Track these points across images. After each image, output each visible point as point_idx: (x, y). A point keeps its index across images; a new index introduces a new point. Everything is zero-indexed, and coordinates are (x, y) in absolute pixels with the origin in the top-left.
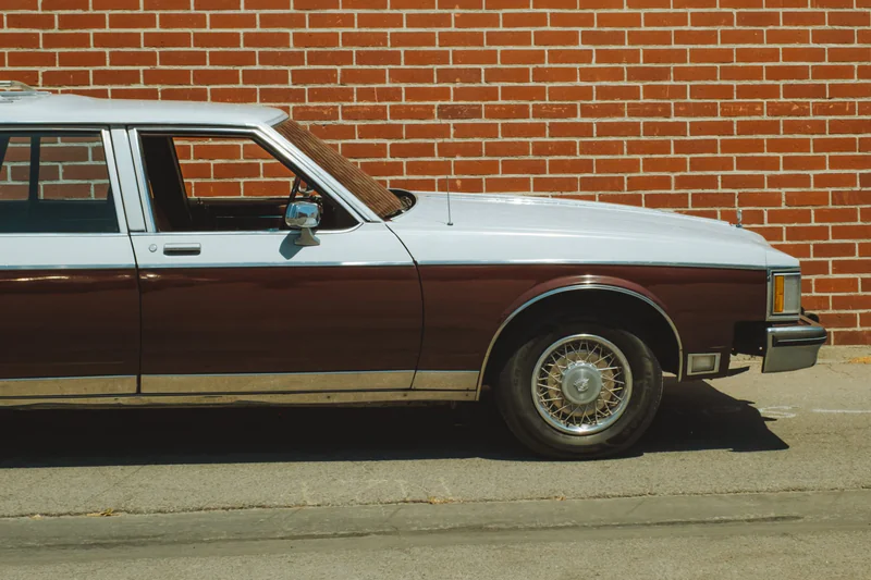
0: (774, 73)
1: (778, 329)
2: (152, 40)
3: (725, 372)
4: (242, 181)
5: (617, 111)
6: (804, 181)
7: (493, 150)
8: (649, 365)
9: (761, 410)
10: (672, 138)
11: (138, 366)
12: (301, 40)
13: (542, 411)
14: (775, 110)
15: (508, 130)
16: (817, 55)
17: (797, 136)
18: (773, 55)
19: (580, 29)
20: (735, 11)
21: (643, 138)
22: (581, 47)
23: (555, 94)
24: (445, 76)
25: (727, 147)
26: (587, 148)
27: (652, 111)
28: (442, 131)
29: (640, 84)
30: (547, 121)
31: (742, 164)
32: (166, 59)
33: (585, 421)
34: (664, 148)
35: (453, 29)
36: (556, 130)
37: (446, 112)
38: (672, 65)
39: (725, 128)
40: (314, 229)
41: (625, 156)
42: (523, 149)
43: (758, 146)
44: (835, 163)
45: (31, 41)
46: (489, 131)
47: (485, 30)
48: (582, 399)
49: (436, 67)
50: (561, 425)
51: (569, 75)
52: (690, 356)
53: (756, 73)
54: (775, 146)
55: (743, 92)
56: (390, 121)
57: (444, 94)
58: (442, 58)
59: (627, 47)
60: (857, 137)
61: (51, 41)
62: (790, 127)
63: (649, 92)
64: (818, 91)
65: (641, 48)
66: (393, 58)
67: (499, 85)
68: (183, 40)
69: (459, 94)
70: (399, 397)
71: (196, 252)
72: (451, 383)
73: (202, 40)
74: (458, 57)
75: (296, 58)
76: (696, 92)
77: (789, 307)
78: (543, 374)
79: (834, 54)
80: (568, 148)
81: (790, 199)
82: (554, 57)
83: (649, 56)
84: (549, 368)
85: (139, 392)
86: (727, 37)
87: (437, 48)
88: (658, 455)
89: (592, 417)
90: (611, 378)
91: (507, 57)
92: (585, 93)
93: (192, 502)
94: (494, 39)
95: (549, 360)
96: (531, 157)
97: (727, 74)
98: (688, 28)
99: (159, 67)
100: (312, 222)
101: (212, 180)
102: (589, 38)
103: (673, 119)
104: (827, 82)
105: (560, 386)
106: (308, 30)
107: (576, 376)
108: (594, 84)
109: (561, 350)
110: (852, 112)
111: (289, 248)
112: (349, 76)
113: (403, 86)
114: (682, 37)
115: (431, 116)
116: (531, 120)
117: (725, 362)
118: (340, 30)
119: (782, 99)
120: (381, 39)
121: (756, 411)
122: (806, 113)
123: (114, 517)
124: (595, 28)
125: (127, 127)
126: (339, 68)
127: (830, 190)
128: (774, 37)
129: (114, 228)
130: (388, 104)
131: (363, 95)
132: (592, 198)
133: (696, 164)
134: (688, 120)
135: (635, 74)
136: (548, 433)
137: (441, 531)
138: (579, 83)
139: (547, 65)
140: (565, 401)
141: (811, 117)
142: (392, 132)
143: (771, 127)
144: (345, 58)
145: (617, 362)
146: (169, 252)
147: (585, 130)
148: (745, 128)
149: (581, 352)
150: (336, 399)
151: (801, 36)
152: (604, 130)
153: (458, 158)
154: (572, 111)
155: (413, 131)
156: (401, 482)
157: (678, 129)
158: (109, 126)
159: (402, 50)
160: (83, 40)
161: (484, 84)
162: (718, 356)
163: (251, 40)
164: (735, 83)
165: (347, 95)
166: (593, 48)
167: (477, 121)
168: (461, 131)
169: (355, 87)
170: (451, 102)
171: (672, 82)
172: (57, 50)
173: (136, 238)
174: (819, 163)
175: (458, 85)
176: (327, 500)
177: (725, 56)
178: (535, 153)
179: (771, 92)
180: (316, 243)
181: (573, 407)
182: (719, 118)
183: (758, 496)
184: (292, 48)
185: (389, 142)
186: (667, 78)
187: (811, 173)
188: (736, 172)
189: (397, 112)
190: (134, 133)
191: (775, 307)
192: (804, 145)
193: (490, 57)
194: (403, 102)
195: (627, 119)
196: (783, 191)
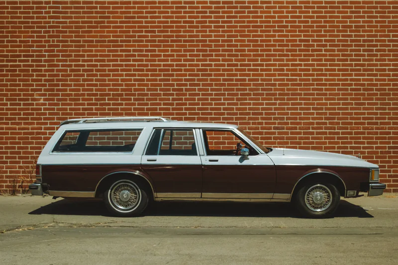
0: (364, 119)
1: (373, 185)
2: (199, 109)
3: (357, 196)
4: (221, 146)
5: (321, 128)
6: (372, 148)
7: (287, 138)
8: (337, 193)
9: (364, 208)
10: (336, 136)
11: (201, 190)
12: (237, 109)
13: (308, 205)
14: (364, 128)
15: (292, 133)
16: (376, 114)
17: (370, 136)
18: (364, 114)
19: (311, 107)
20: (354, 102)
21: (328, 136)
22: (312, 111)
23: (304, 124)
24: (275, 119)
25: (351, 138)
26: (313, 138)
27: (331, 128)
28: (274, 133)
29: (328, 121)
30: (302, 131)
31: (355, 143)
32: (203, 114)
33: (319, 208)
34: (334, 138)
35: (277, 106)
36: (305, 133)
37: (275, 128)
38: (336, 116)
39: (350, 133)
40: (248, 155)
41: (323, 140)
42: (296, 138)
43: (359, 138)
44: (381, 143)
45: (169, 109)
46: (287, 133)
47: (286, 107)
48: (319, 202)
49: (273, 116)
50: (312, 209)
51: (309, 119)
52: (348, 191)
53: (359, 119)
54: (364, 138)
55: (356, 123)
56: (260, 131)
57: (275, 123)
58: (274, 114)
59: (324, 111)
60: (387, 136)
61: (173, 109)
62: (369, 133)
63: (330, 123)
64: (376, 123)
65: (328, 111)
66: (261, 114)
67: (290, 121)
68: (207, 109)
69: (279, 124)
70: (269, 200)
71: (217, 161)
72: (283, 197)
73: (212, 109)
74: (279, 114)
75: (236, 114)
76: (343, 123)
77: (376, 179)
78: (308, 195)
79: (381, 114)
80: (308, 138)
81: (369, 153)
82: (304, 114)
83: (330, 114)
84: (310, 194)
85: (201, 197)
86: (352, 109)
87: (273, 111)
88: (338, 218)
89: (321, 207)
90: (326, 197)
91: (292, 114)
92: (313, 123)
93: (217, 225)
94: (288, 109)
95: (310, 191)
96: (298, 140)
97: (351, 119)
98: (341, 106)
99: (201, 116)
100: (247, 153)
101: (214, 145)
102: (314, 109)
103: (336, 131)
104: (379, 121)
105: (312, 198)
106: (239, 106)
107: (317, 196)
108: (315, 121)
109: (313, 189)
110: (386, 129)
111: (241, 160)
112: (250, 119)
113: (264, 121)
114: (339, 109)
115: (271, 129)
116: (298, 131)
117: (357, 193)
118: (248, 107)
119: (366, 126)
120: (258, 109)
121: (362, 208)
122: (373, 129)
123: (198, 228)
124: (316, 106)
125: (199, 128)
126: (247, 117)
127: (379, 150)
128: (364, 109)
129: (196, 154)
130: (260, 126)
131: (253, 124)
132: (327, 151)
133: (342, 143)
134: (340, 131)
135: (326, 119)
136: (309, 211)
137: (285, 234)
138: (311, 121)
139: (302, 116)
140: (314, 203)
141: (374, 131)
142: (261, 133)
143: (364, 133)
144: (249, 114)
145: (328, 192)
146: (210, 161)
147: (312, 133)
148: (356, 133)
149: (318, 190)
150: (252, 201)
151: (372, 109)
152: (317, 133)
153: (278, 141)
154: (309, 128)
155: (266, 133)
156: (271, 223)
157: (338, 133)
158: (195, 128)
159: (264, 112)
160: (181, 109)
161: (285, 121)
162: (356, 191)
163: (224, 109)
164: (353, 121)
165: (249, 124)
166: (315, 111)
167: (283, 131)
168: (279, 133)
169: (251, 121)
170: (277, 126)
171: (336, 121)
172: (175, 112)
173: (202, 157)
174: (376, 143)
175: (279, 121)
176: (253, 226)
177: (351, 114)
178: (299, 139)
179: (364, 123)
180: (248, 159)
181: (316, 204)
182: (349, 131)
183: (369, 228)
184: (235, 111)
185: (260, 136)
186: (335, 119)
187: (374, 146)
188: (353, 145)
189: (262, 128)
190: (201, 130)
191: (372, 178)
192: (372, 138)
193: (287, 114)
194: (264, 126)
195: (324, 131)
196: (366, 150)
